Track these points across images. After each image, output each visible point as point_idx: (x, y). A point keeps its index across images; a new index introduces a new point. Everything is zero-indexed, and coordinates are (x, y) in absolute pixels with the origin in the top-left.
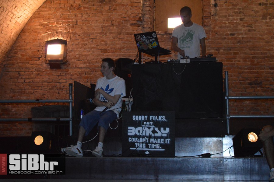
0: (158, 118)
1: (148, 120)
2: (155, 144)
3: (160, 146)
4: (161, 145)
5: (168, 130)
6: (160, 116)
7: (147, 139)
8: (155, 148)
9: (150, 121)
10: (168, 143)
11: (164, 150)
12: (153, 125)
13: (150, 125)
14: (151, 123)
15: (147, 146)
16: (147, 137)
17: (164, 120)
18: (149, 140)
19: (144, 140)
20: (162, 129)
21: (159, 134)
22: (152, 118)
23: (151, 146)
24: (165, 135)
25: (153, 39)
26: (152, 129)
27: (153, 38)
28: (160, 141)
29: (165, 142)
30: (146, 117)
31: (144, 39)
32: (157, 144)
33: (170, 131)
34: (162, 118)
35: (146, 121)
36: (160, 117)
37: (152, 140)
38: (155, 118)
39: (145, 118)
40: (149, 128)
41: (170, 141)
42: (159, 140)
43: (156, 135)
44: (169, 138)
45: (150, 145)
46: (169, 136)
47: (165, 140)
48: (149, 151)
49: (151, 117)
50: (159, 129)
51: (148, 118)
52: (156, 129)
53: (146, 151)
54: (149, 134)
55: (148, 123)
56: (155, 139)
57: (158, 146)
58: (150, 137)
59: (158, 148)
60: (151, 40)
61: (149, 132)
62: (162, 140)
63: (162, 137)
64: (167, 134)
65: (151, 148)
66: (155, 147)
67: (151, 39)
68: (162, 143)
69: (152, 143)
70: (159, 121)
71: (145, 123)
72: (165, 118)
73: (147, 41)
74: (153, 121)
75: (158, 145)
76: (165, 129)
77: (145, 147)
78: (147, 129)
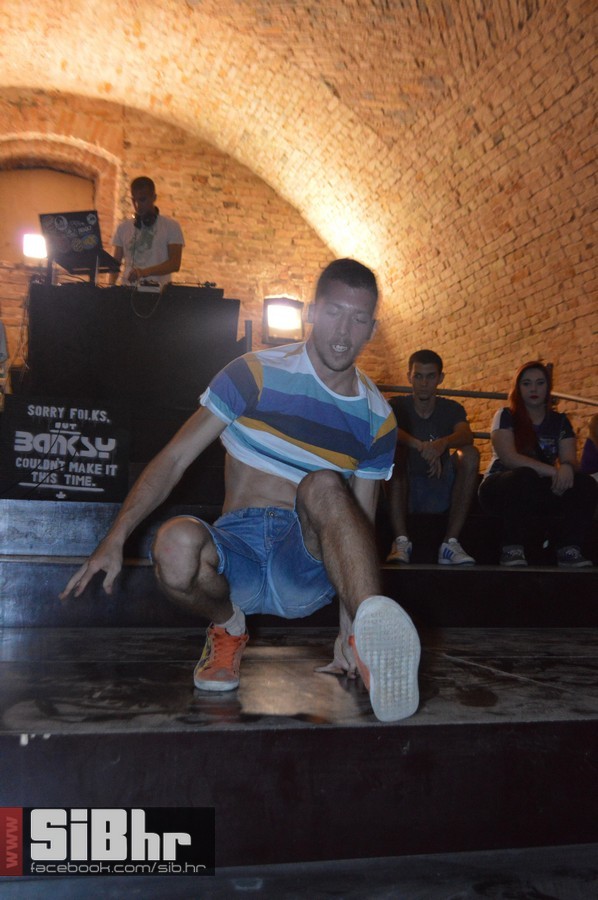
0: (90, 415)
1: (66, 419)
2: (81, 475)
3: (93, 481)
4: (96, 479)
5: (112, 444)
6: (94, 411)
7: (63, 463)
8: (80, 485)
9: (70, 421)
10: (113, 474)
11: (101, 490)
12: (76, 430)
13: (70, 429)
14: (73, 426)
15: (62, 481)
16: (62, 458)
17: (104, 419)
18: (67, 466)
19: (54, 465)
20: (99, 440)
21: (91, 453)
22: (76, 413)
23: (71, 480)
24: (105, 456)
25: (87, 229)
26: (74, 440)
27: (87, 224)
28: (94, 469)
29: (104, 471)
30: (62, 410)
31: (63, 226)
32: (85, 475)
33: (117, 447)
34: (99, 415)
35: (62, 421)
36: (95, 413)
37: (73, 466)
38: (83, 414)
39: (58, 413)
40: (68, 437)
41: (117, 471)
42: (90, 467)
43: (84, 453)
44: (114, 464)
45: (68, 476)
46: (115, 457)
47: (104, 467)
48: (65, 491)
49: (73, 411)
50: (92, 442)
51: (67, 413)
52: (85, 441)
53: (58, 491)
54: (68, 451)
55: (65, 426)
56: (82, 465)
57: (86, 481)
58: (69, 458)
59: (87, 485)
60: (81, 230)
61: (67, 446)
62: (98, 467)
63: (97, 460)
64: (110, 452)
65: (70, 485)
66: (80, 483)
67: (82, 226)
68: (97, 473)
69: (74, 473)
70: (92, 422)
71: (58, 425)
72: (108, 416)
73: (70, 231)
74: (76, 420)
75: (88, 477)
76: (105, 442)
77: (55, 481)
78: (62, 439)
